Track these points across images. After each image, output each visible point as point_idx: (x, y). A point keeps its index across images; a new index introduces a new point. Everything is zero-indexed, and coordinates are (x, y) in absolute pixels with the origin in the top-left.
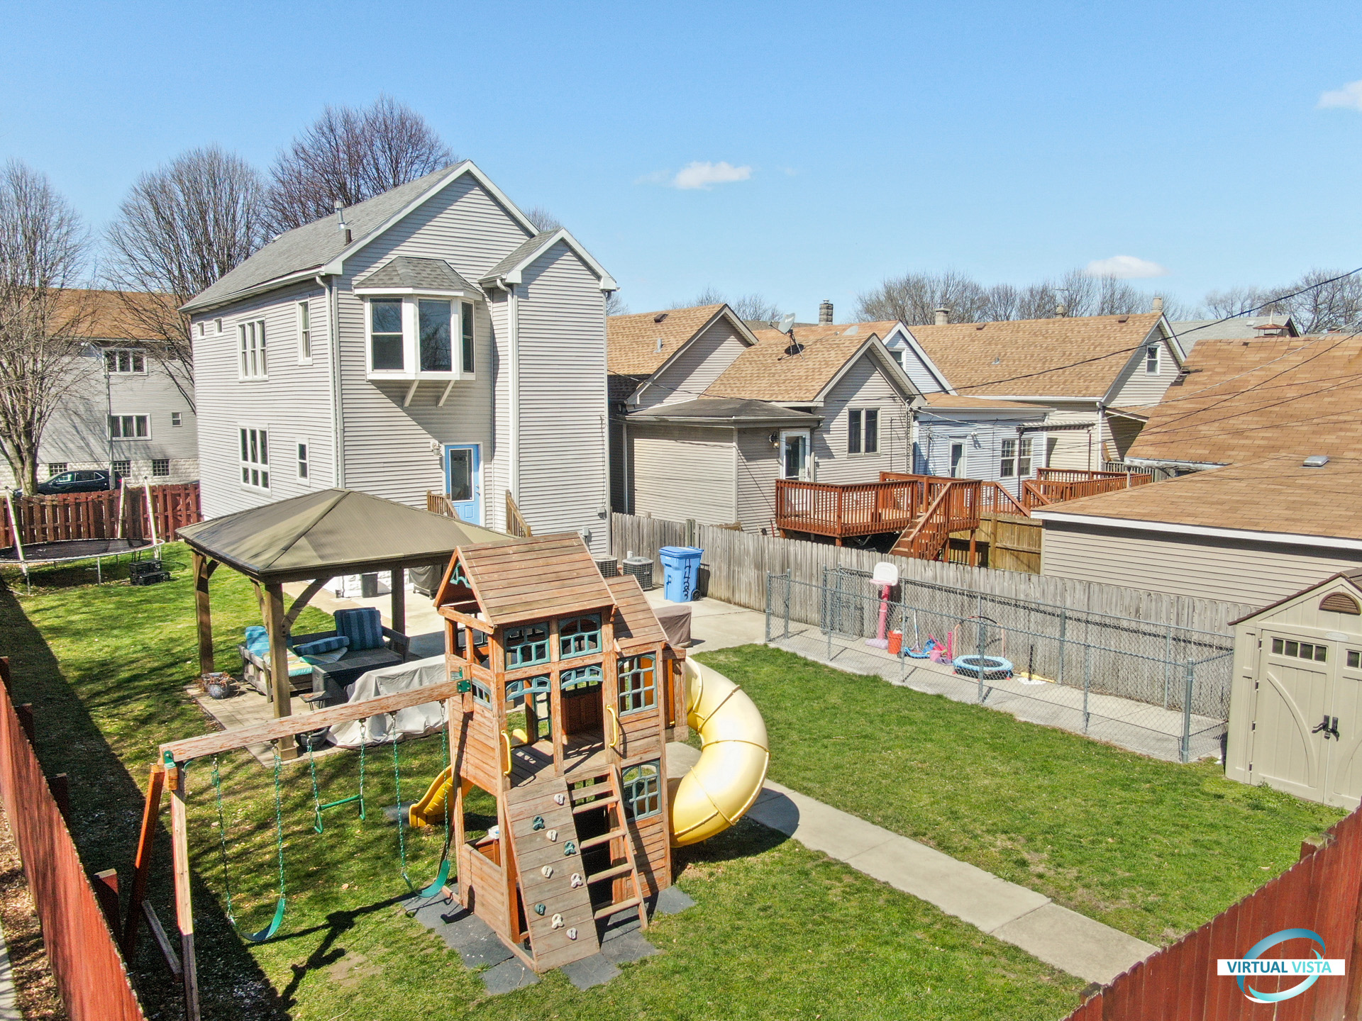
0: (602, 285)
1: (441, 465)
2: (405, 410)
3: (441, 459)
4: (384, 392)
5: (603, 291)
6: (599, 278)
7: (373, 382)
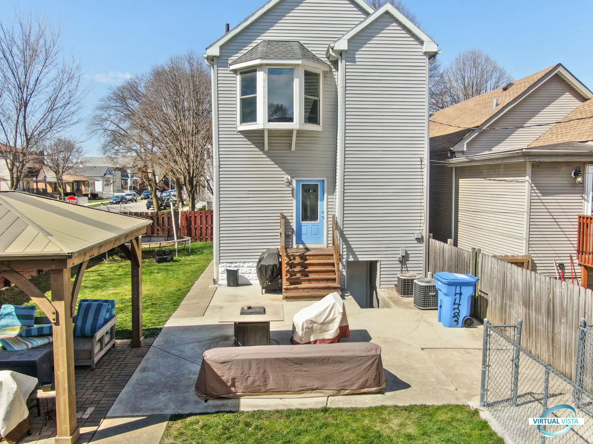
0: (425, 48)
1: (292, 194)
2: (265, 153)
3: (293, 190)
4: (249, 140)
5: (425, 53)
6: (422, 42)
7: (242, 132)
